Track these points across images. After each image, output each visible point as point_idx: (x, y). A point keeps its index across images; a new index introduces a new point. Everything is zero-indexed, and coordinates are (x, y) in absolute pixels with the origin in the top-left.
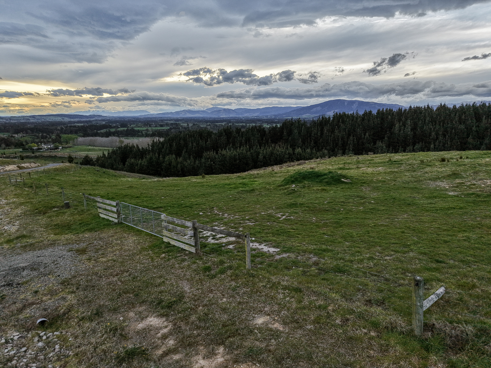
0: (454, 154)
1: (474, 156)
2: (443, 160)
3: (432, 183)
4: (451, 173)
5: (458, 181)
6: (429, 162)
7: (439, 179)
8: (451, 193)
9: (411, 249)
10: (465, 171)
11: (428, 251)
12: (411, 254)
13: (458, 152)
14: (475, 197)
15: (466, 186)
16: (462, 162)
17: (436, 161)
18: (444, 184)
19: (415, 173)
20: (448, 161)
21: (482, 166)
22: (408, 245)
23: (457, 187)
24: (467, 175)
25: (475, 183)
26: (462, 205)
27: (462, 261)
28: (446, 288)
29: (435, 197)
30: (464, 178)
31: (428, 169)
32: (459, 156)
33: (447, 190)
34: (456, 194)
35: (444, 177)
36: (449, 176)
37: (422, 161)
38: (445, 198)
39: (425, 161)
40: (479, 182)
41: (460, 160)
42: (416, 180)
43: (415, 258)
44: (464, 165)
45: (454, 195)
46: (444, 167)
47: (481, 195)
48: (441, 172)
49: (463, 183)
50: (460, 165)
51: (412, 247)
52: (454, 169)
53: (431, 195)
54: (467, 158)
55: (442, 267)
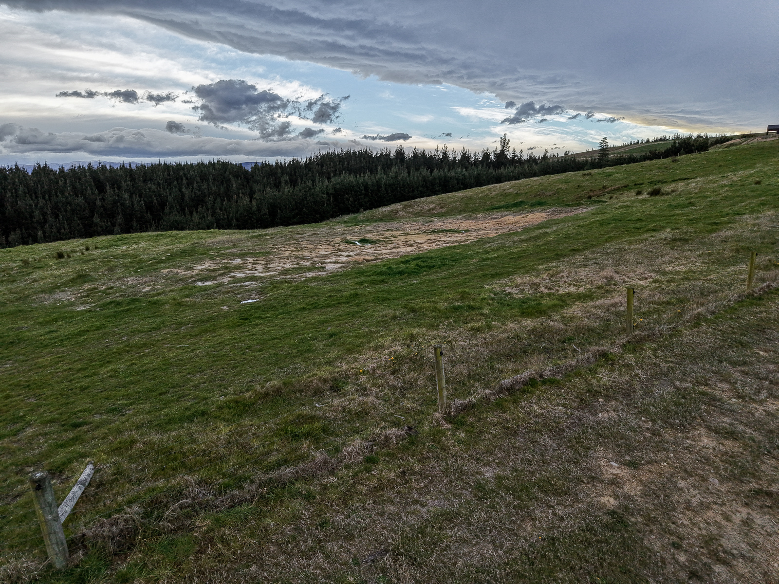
0: (77, 244)
1: (105, 244)
2: (60, 256)
3: (46, 296)
4: (75, 275)
5: (87, 286)
6: (39, 262)
7: (59, 287)
8: (81, 308)
9: (27, 423)
10: (95, 270)
11: (58, 414)
12: (29, 431)
13: (82, 241)
14: (115, 306)
15: (100, 292)
16: (89, 255)
17: (50, 257)
18: (67, 296)
19: (15, 285)
20: (69, 257)
21: (117, 258)
22: (22, 417)
23: (88, 296)
24: (99, 275)
25: (112, 285)
26: (98, 324)
27: (112, 411)
28: (95, 465)
29: (56, 320)
30: (96, 280)
31: (37, 274)
32: (84, 247)
33: (73, 304)
34: (88, 307)
35: (65, 284)
36: (73, 281)
37: (26, 263)
38: (72, 317)
39: (30, 260)
40: (118, 283)
41: (86, 253)
42: (18, 296)
43: (37, 436)
44: (93, 260)
45: (84, 310)
46: (64, 267)
47: (122, 302)
48: (59, 276)
49: (95, 288)
50: (87, 261)
51: (28, 418)
52: (78, 268)
53: (48, 318)
54: (96, 248)
55: (85, 432)
